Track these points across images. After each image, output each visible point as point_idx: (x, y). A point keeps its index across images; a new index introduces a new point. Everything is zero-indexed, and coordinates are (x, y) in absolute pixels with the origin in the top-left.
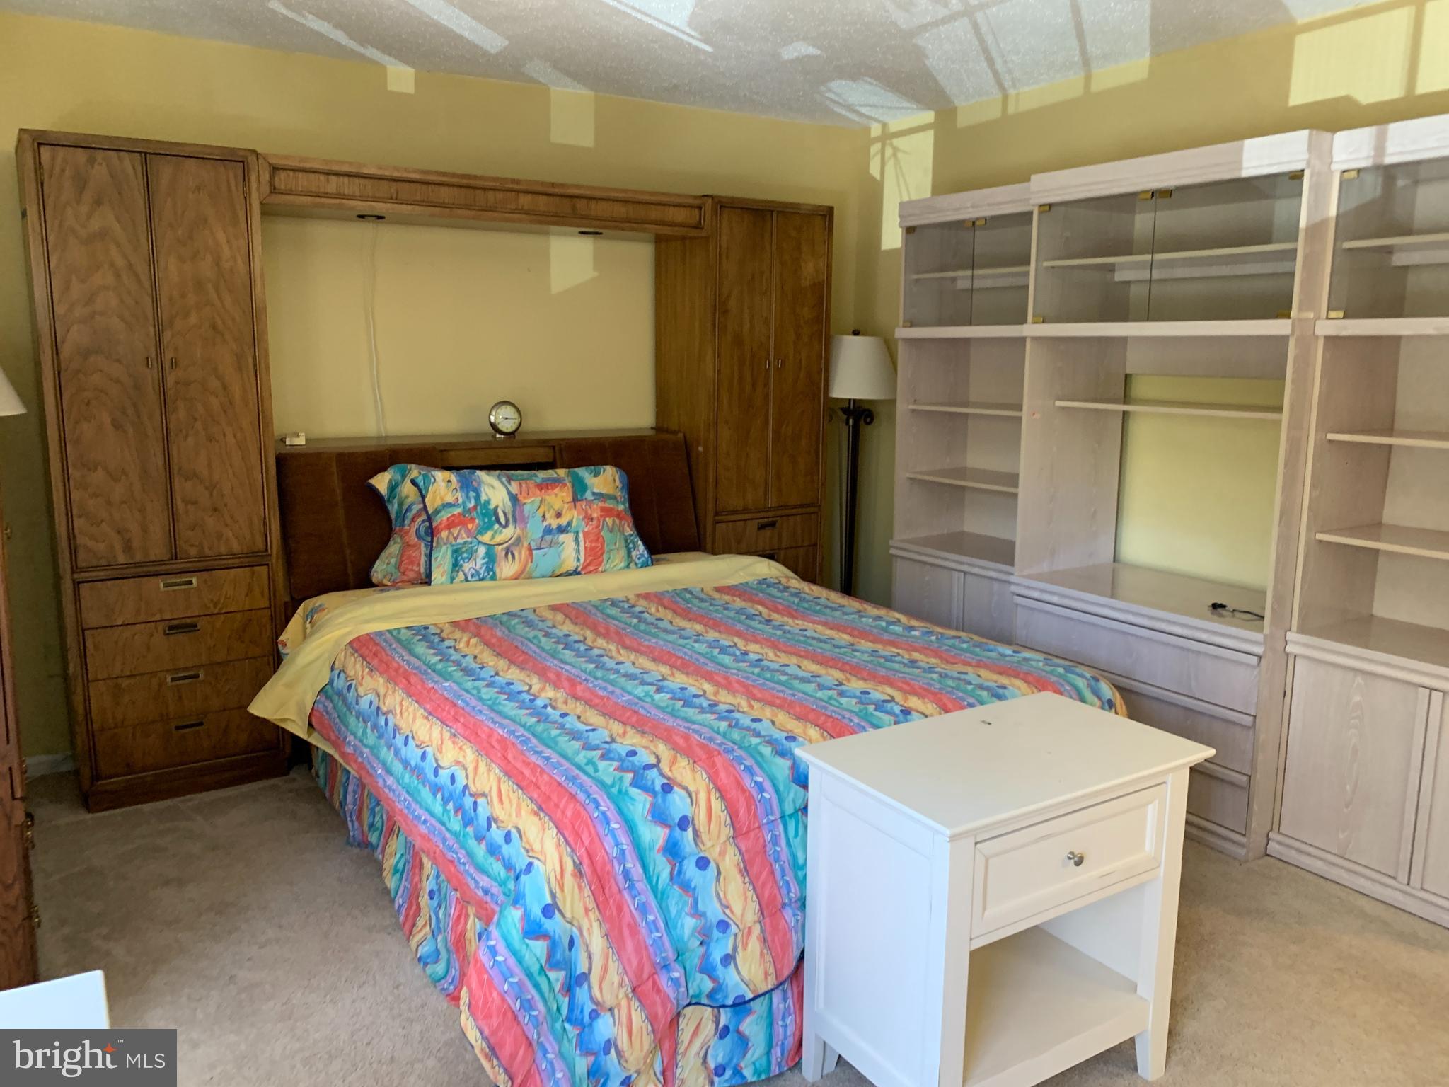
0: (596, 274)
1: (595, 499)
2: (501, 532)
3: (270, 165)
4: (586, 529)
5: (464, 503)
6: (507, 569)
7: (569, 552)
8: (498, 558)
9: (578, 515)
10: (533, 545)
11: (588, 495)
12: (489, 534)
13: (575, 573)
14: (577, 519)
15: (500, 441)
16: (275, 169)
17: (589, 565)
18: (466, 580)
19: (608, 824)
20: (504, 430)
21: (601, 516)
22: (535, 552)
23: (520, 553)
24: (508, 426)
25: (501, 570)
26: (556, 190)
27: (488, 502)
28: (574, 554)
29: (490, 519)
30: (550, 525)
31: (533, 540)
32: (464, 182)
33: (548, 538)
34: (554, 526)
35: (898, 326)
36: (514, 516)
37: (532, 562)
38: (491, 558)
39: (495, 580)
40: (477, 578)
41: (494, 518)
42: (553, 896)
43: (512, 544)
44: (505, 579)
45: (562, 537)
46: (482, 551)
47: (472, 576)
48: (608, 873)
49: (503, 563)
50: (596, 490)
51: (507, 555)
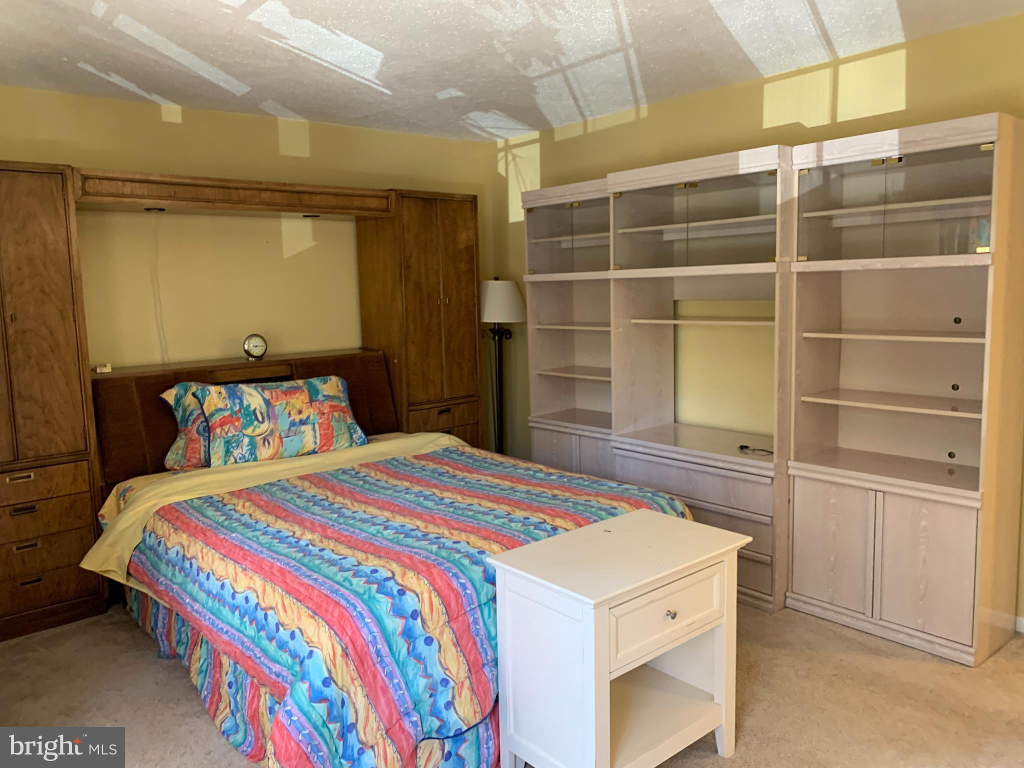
0: (315, 243)
1: (325, 400)
2: (259, 427)
3: (82, 175)
4: (320, 421)
5: (231, 407)
6: (265, 452)
7: (309, 437)
8: (258, 446)
9: (314, 411)
10: (283, 434)
11: (320, 397)
12: (251, 428)
13: (314, 452)
14: (314, 414)
15: (252, 362)
16: (86, 178)
17: (323, 446)
18: (236, 462)
19: (364, 619)
20: (255, 354)
21: (330, 411)
22: (284, 440)
23: (274, 441)
24: (257, 352)
25: (261, 453)
26: (287, 188)
27: (249, 406)
28: (312, 439)
29: (251, 419)
30: (294, 419)
31: (283, 431)
32: (223, 184)
33: (293, 429)
34: (297, 420)
35: (525, 274)
36: (268, 415)
37: (282, 446)
38: (253, 445)
39: (257, 461)
40: (244, 460)
41: (253, 417)
42: (329, 672)
43: (268, 435)
44: (264, 460)
45: (303, 428)
46: (246, 441)
47: (240, 459)
48: (366, 653)
49: (262, 449)
50: (325, 393)
51: (264, 443)
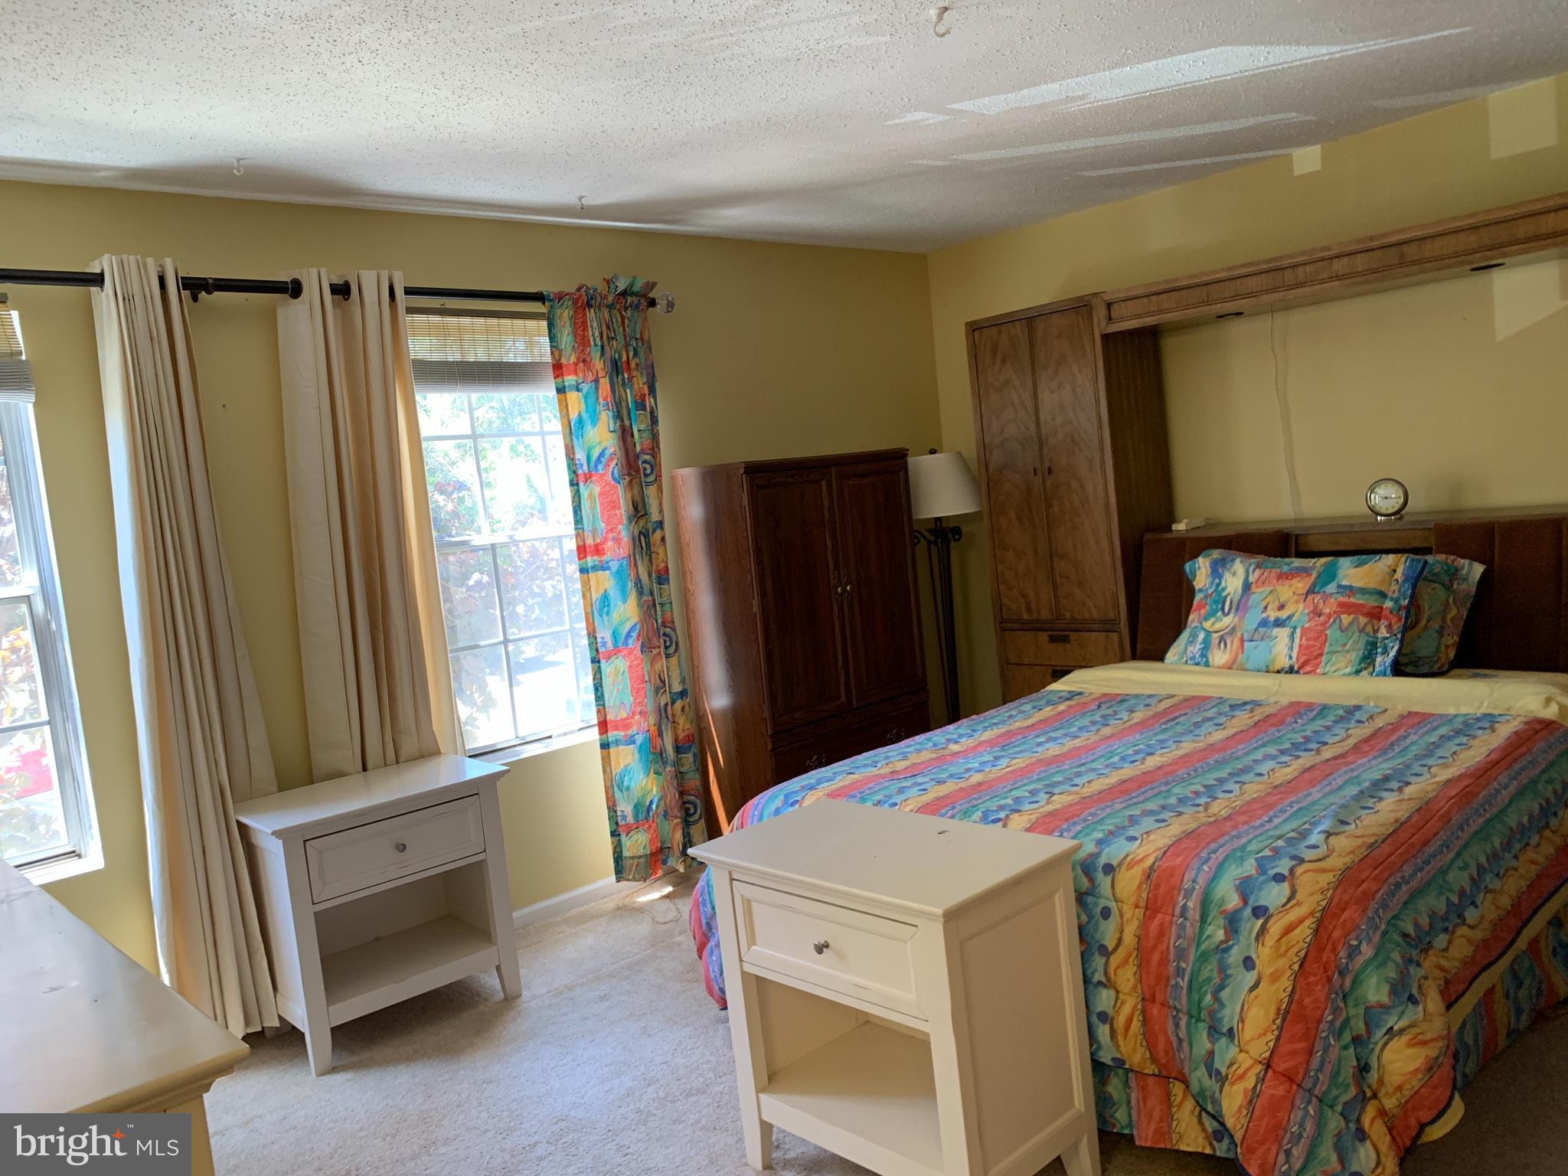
1: (1337, 593)
2: (1221, 620)
3: (1105, 301)
4: (1307, 625)
6: (1219, 657)
7: (1282, 647)
8: (1212, 647)
9: (1305, 609)
10: (1246, 636)
11: (1331, 588)
13: (1291, 670)
14: (1302, 612)
16: (1110, 303)
17: (1305, 664)
18: (1186, 663)
20: (1383, 511)
21: (1335, 612)
22: (1246, 644)
23: (1232, 643)
25: (1213, 657)
27: (1224, 589)
28: (1287, 650)
30: (1269, 616)
31: (1247, 631)
33: (1262, 630)
34: (1272, 619)
36: (1238, 605)
37: (1242, 653)
38: (1207, 643)
39: (1209, 666)
43: (1225, 634)
44: (1218, 667)
45: (1276, 631)
46: (1202, 636)
49: (1216, 651)
50: (1344, 583)
51: (1220, 642)
